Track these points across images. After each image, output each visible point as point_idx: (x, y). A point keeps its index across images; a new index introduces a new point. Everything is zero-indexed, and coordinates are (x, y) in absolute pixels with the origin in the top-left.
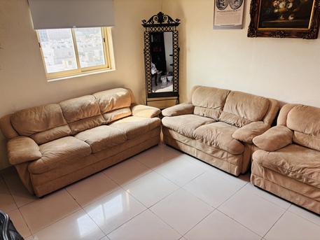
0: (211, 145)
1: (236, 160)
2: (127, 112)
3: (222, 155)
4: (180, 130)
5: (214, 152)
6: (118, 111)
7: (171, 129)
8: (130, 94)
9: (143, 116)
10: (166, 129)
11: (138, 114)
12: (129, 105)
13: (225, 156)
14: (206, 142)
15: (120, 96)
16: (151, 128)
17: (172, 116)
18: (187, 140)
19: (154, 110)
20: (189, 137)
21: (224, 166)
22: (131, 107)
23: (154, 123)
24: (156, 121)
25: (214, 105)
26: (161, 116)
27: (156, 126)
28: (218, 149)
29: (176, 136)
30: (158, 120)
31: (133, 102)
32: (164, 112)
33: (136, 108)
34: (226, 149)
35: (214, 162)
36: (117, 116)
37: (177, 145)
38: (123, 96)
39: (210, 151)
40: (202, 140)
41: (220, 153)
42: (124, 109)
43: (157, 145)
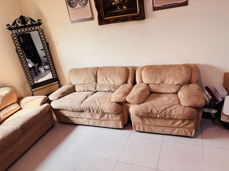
0: (97, 112)
1: (119, 117)
2: (15, 107)
3: (108, 117)
4: (69, 108)
5: (101, 117)
6: (6, 109)
7: (61, 110)
8: (13, 90)
9: (32, 106)
10: (57, 111)
11: (27, 106)
12: (16, 100)
13: (110, 117)
14: (93, 111)
15: (4, 95)
16: (44, 114)
17: (59, 98)
18: (77, 114)
19: (41, 98)
20: (79, 112)
21: (112, 124)
22: (18, 102)
23: (44, 110)
24: (46, 107)
25: (90, 81)
26: (49, 101)
27: (47, 111)
28: (103, 113)
29: (67, 114)
30: (48, 106)
31: (19, 96)
32: (51, 97)
33: (23, 102)
34: (109, 112)
35: (103, 124)
36: (7, 114)
37: (70, 120)
38: (6, 94)
39: (98, 117)
40: (90, 111)
41: (106, 116)
42: (11, 106)
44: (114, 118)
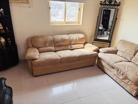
0: (122, 74)
1: (136, 88)
2: (82, 46)
3: (128, 82)
4: (107, 61)
5: (123, 79)
6: (78, 45)
7: (102, 60)
8: (86, 37)
9: (89, 49)
10: (99, 59)
11: (87, 48)
12: (84, 43)
13: (130, 83)
14: (120, 72)
15: (80, 37)
16: (92, 57)
17: (104, 53)
18: (109, 67)
19: (95, 48)
20: (111, 67)
21: (128, 88)
23: (93, 54)
24: (95, 54)
25: (130, 52)
26: (98, 52)
27: (95, 56)
28: (126, 78)
29: (104, 63)
30: (96, 54)
31: (86, 41)
32: (100, 50)
33: (87, 45)
34: (131, 80)
35: (122, 84)
36: (77, 47)
37: (104, 68)
38: (82, 38)
39: (121, 77)
41: (127, 81)
42: (81, 44)
43: (93, 65)
44: (132, 86)
